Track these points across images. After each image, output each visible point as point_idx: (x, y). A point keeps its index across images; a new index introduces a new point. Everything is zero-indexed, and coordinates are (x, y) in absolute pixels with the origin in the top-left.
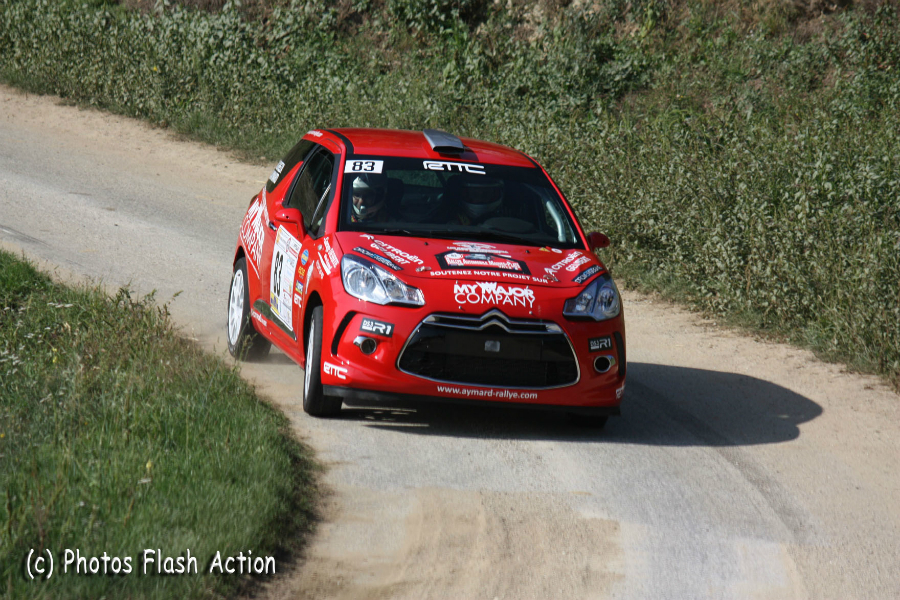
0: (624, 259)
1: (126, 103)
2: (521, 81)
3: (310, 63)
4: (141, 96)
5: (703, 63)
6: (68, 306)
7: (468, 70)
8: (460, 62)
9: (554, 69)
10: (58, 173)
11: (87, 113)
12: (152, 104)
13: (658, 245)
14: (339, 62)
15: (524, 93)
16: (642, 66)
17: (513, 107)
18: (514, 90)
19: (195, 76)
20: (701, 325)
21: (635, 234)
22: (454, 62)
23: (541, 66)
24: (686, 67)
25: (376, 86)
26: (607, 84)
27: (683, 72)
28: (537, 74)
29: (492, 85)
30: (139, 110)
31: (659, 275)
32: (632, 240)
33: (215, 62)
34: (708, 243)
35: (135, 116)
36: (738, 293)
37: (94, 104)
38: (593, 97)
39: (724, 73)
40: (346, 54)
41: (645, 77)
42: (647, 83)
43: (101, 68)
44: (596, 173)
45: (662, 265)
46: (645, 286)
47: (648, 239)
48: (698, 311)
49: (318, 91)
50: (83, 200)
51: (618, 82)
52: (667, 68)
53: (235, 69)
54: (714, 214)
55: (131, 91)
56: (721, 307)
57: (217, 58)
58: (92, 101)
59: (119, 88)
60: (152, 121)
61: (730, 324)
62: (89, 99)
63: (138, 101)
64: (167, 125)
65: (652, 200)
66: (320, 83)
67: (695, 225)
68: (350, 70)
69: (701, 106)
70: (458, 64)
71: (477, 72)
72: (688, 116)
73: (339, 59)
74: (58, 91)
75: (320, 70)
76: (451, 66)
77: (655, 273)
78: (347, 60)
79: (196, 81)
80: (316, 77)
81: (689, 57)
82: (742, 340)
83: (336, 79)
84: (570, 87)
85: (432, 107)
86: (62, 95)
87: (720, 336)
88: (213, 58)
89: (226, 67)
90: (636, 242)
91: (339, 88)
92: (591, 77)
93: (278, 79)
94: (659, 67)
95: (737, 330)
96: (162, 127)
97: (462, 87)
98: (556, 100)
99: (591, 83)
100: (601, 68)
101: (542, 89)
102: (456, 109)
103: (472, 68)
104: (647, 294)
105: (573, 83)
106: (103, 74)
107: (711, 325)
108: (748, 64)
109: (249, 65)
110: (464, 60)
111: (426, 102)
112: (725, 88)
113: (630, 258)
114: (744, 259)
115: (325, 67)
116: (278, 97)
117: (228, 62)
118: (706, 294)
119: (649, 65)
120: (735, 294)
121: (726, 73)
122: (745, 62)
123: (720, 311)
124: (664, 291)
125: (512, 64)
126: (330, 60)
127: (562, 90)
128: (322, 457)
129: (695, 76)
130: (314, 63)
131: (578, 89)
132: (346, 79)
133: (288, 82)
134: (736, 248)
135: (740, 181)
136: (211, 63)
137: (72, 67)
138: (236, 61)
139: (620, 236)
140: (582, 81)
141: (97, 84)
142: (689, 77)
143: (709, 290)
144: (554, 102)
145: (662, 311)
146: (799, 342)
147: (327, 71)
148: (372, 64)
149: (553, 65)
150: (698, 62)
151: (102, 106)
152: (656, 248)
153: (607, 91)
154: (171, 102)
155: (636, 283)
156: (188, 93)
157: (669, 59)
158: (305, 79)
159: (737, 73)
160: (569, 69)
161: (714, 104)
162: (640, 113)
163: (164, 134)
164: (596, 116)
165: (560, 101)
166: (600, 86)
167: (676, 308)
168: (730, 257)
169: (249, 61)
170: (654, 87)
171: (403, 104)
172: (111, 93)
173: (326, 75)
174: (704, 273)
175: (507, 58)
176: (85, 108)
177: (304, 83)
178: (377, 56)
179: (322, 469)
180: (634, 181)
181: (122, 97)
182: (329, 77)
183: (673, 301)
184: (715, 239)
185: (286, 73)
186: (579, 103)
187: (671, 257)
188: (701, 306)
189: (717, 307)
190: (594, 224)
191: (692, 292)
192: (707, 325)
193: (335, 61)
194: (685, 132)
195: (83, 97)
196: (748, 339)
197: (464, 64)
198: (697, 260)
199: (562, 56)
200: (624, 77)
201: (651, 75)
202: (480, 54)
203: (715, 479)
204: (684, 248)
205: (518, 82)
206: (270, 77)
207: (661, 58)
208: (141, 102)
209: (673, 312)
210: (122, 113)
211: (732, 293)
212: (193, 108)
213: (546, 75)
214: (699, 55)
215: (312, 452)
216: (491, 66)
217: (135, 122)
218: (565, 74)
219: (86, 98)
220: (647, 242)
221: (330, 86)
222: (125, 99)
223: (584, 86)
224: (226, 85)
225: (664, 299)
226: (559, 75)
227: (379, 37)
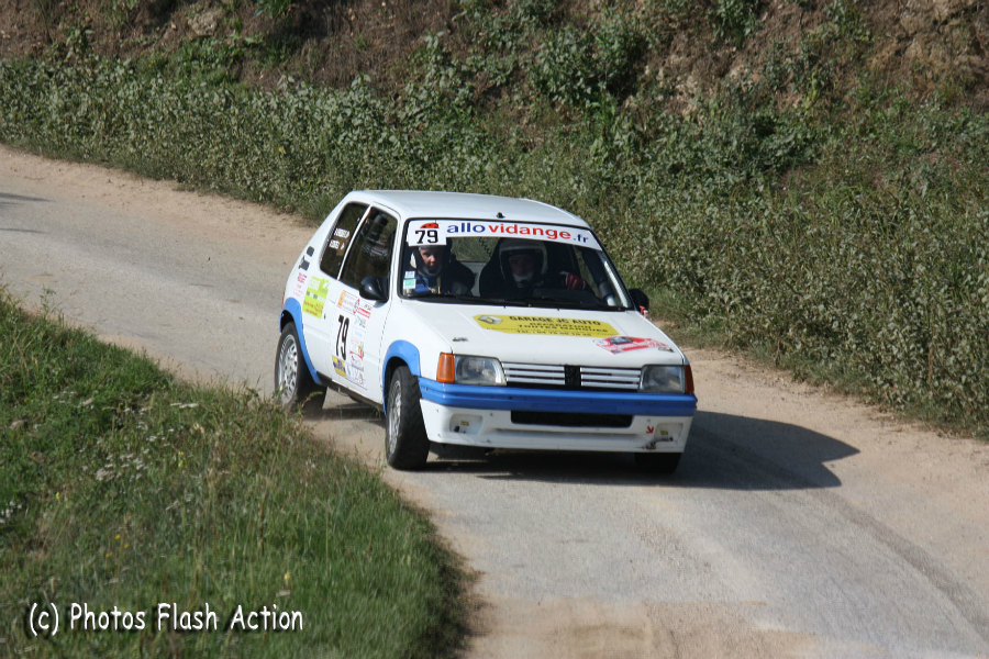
0: (791, 348)
1: (249, 187)
2: (674, 158)
3: (446, 141)
4: (265, 179)
5: (872, 135)
6: (192, 405)
7: (617, 146)
8: (608, 138)
9: (710, 144)
10: (178, 263)
11: (208, 199)
12: (276, 186)
13: (829, 333)
14: (476, 139)
15: (678, 171)
16: (806, 140)
17: (666, 186)
18: (668, 167)
19: (322, 157)
20: (878, 419)
21: (805, 321)
22: (601, 138)
23: (696, 141)
24: (854, 140)
25: (517, 166)
26: (768, 160)
27: (851, 145)
28: (691, 149)
29: (644, 161)
30: (263, 193)
31: (831, 365)
32: (800, 327)
33: (343, 141)
34: (884, 330)
35: (258, 202)
36: (918, 383)
37: (214, 189)
38: (753, 174)
39: (895, 147)
40: (484, 131)
41: (809, 152)
42: (812, 158)
43: (221, 150)
44: (760, 255)
45: (833, 355)
46: (815, 377)
47: (818, 326)
48: (874, 404)
49: (455, 172)
50: (205, 292)
51: (780, 157)
52: (833, 141)
53: (365, 149)
54: (891, 298)
55: (254, 175)
56: (899, 400)
57: (345, 137)
58: (212, 186)
59: (241, 171)
60: (277, 206)
61: (909, 418)
62: (209, 184)
63: (262, 185)
64: (292, 210)
65: (821, 284)
66: (457, 163)
67: (870, 310)
68: (489, 148)
69: (871, 183)
70: (606, 140)
71: (627, 149)
72: (858, 193)
73: (476, 136)
74: (175, 175)
75: (457, 148)
76: (598, 142)
77: (826, 364)
78: (485, 138)
79: (324, 163)
80: (452, 156)
81: (858, 130)
82: (923, 435)
83: (474, 158)
84: (728, 164)
85: (578, 187)
86: (180, 180)
87: (900, 431)
88: (341, 138)
89: (355, 147)
90: (805, 330)
91: (477, 168)
92: (750, 151)
93: (411, 159)
94: (824, 140)
95: (917, 424)
96: (288, 213)
97: (610, 165)
98: (713, 178)
99: (751, 159)
100: (761, 143)
101: (697, 166)
102: (604, 188)
103: (621, 143)
104: (818, 386)
105: (731, 159)
106: (224, 157)
107: (889, 419)
108: (922, 136)
109: (380, 145)
110: (612, 136)
111: (572, 181)
112: (897, 163)
113: (799, 347)
114: (924, 346)
115: (461, 145)
116: (412, 179)
117: (358, 141)
118: (883, 385)
119: (813, 138)
120: (914, 385)
121: (898, 146)
122: (918, 134)
123: (898, 403)
124: (836, 383)
125: (665, 139)
126: (467, 138)
127: (719, 166)
128: (471, 565)
129: (864, 151)
130: (450, 141)
131: (737, 165)
132: (485, 158)
133: (423, 162)
134: (914, 334)
135: (918, 262)
136: (339, 142)
137: (190, 150)
138: (365, 141)
139: (788, 323)
140: (740, 157)
141: (217, 167)
142: (858, 152)
143: (886, 381)
144: (711, 179)
145: (835, 404)
146: (986, 436)
147: (464, 150)
148: (513, 141)
149: (709, 140)
150: (867, 135)
151: (223, 190)
152: (827, 337)
153: (768, 167)
154: (296, 185)
155: (805, 374)
156: (315, 176)
157: (836, 132)
158: (440, 158)
159: (910, 147)
160: (727, 143)
161: (885, 180)
162: (805, 191)
163: (290, 220)
164: (758, 194)
165: (717, 178)
166: (761, 162)
167: (850, 401)
168: (908, 344)
169: (380, 140)
170: (820, 162)
171: (548, 184)
172: (233, 177)
173: (463, 154)
174: (880, 362)
175: (658, 133)
176: (205, 194)
177: (439, 163)
178: (518, 133)
179: (473, 578)
180: (801, 264)
181: (245, 181)
182: (466, 156)
183: (847, 393)
184: (891, 325)
185: (420, 152)
186: (737, 180)
187: (843, 346)
188: (877, 399)
189: (895, 399)
190: (758, 311)
191: (867, 384)
192: (884, 419)
193: (471, 139)
194: (855, 211)
195: (202, 182)
196: (929, 434)
197: (612, 140)
198: (871, 348)
199: (719, 130)
200: (786, 151)
201: (816, 150)
202: (630, 130)
203: (901, 586)
204: (857, 336)
205: (671, 159)
206: (403, 156)
207: (826, 131)
208: (265, 186)
209: (846, 406)
210: (244, 199)
211: (911, 384)
212: (320, 191)
213: (702, 151)
214: (868, 127)
215: (461, 561)
216: (641, 141)
217: (259, 208)
218: (723, 149)
219: (206, 183)
220: (818, 329)
221: (468, 166)
222: (248, 183)
223: (743, 162)
224: (355, 166)
225: (836, 391)
226: (716, 151)
227: (519, 112)
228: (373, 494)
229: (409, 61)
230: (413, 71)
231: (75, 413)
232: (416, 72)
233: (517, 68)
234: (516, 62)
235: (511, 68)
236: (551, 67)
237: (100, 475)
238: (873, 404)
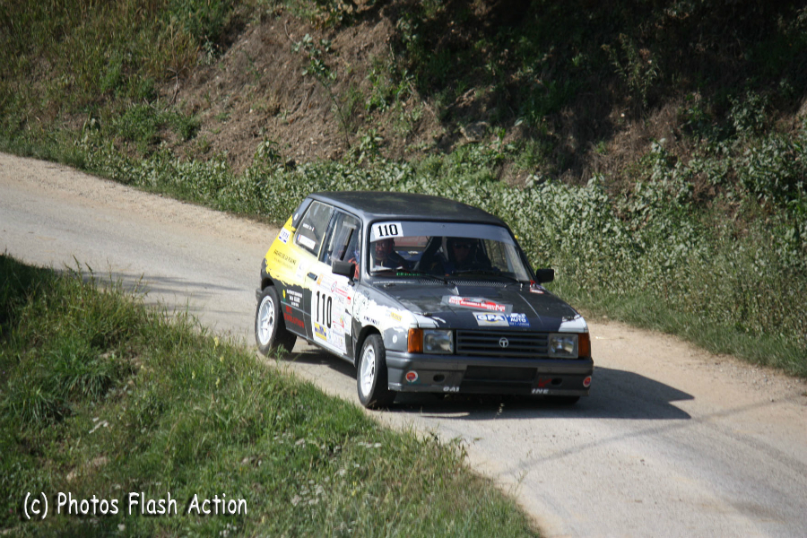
109: (604, 234)
227: (731, 207)
229: (640, 163)
230: (643, 171)
232: (646, 173)
233: (731, 169)
234: (730, 165)
235: (726, 169)
236: (756, 169)
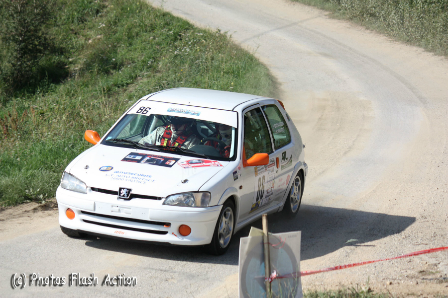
6: (201, 34)
20: (389, 40)
21: (369, 13)
31: (376, 25)
34: (391, 16)
45: (377, 22)
46: (372, 28)
47: (373, 14)
61: (397, 41)
82: (402, 45)
87: (395, 44)
90: (369, 15)
95: (401, 42)
104: (372, 31)
107: (392, 41)
113: (367, 20)
114: (402, 20)
123: (395, 36)
124: (378, 30)
128: (280, 80)
134: (399, 17)
139: (364, 13)
143: (392, 30)
145: (377, 36)
146: (419, 46)
152: (375, 17)
167: (381, 35)
168: (398, 20)
174: (390, 25)
179: (280, 84)
183: (380, 33)
184: (393, 15)
187: (380, 20)
188: (389, 35)
190: (356, 9)
191: (386, 30)
196: (404, 45)
198: (388, 21)
204: (384, 17)
209: (381, 37)
215: (277, 79)
225: (378, 32)
228: (252, 60)
231: (168, 35)
237: (176, 53)
238: (387, 36)
